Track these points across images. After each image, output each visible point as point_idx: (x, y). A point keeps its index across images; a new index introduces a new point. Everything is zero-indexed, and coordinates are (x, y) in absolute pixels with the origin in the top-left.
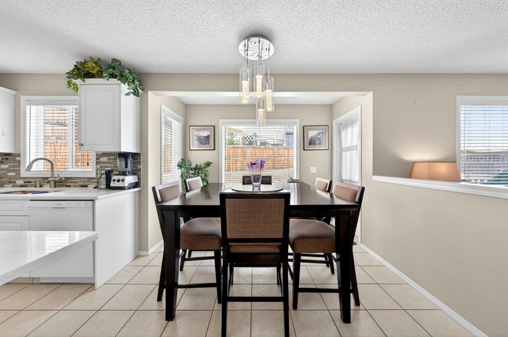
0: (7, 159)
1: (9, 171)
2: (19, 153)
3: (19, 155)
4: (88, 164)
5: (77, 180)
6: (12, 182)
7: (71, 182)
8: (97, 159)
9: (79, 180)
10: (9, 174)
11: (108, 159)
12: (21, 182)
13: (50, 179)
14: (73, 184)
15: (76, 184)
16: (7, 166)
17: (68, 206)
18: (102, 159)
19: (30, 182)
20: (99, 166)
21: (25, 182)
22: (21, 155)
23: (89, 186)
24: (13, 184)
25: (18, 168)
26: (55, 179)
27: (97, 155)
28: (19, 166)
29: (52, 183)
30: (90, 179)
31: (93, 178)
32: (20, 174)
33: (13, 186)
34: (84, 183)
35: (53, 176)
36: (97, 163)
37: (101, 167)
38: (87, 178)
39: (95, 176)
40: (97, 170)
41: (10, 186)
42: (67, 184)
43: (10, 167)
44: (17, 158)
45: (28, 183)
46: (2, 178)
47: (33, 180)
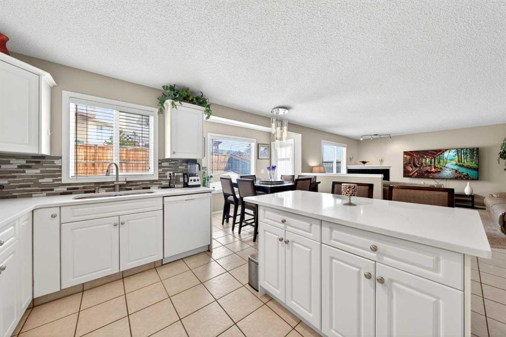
1: (43, 177)
2: (60, 156)
5: (138, 183)
6: (49, 191)
8: (159, 164)
9: (141, 183)
10: (40, 181)
11: (170, 164)
12: (62, 189)
13: (115, 183)
14: (134, 187)
15: (137, 187)
16: (38, 171)
18: (163, 164)
19: (78, 188)
20: (161, 170)
21: (68, 189)
22: (62, 157)
23: (151, 188)
25: (57, 173)
26: (122, 183)
27: (159, 160)
28: (60, 171)
29: (117, 187)
30: (152, 182)
31: (156, 181)
32: (61, 180)
33: (48, 195)
34: (146, 186)
35: (117, 180)
36: (160, 167)
37: (163, 171)
38: (150, 181)
39: (157, 179)
40: (159, 174)
41: (45, 194)
42: (128, 187)
43: (42, 172)
44: (57, 162)
45: (71, 190)
46: (29, 186)
47: (82, 186)
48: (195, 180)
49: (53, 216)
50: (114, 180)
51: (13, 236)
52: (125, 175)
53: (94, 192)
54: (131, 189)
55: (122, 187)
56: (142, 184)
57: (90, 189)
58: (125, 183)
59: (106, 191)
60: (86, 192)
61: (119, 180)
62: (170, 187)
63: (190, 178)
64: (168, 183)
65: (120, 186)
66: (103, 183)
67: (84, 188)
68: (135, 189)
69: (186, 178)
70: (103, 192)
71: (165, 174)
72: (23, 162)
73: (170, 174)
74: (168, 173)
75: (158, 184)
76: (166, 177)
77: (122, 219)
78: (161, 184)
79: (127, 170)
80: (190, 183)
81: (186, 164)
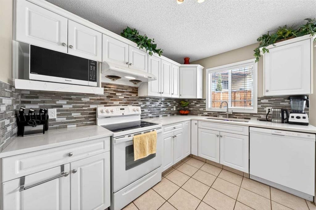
0: (199, 102)
3: (205, 99)
4: (250, 104)
6: (202, 113)
7: (236, 115)
8: (258, 101)
10: (200, 109)
11: (269, 101)
12: (206, 113)
13: (226, 113)
14: (239, 117)
17: (287, 135)
18: (262, 101)
19: (211, 114)
20: (260, 106)
21: (208, 114)
23: (251, 119)
24: (202, 114)
25: (204, 106)
26: (230, 113)
27: (258, 98)
28: (205, 105)
29: (227, 115)
30: (252, 115)
31: (255, 114)
32: (205, 109)
33: (202, 115)
34: (248, 117)
35: (228, 111)
36: (258, 104)
37: (262, 106)
38: (250, 114)
39: (257, 112)
40: (258, 109)
41: (201, 115)
42: (235, 116)
43: (200, 105)
44: (204, 101)
45: (210, 114)
46: (197, 111)
47: (213, 113)
48: (298, 118)
49: (196, 124)
50: (226, 111)
51: (181, 127)
52: (232, 108)
53: (217, 116)
54: (236, 118)
55: (230, 116)
56: (244, 115)
57: (216, 115)
58: (232, 113)
59: (223, 117)
60: (214, 116)
61: (229, 111)
62: (267, 120)
63: (291, 115)
64: (265, 117)
65: (230, 115)
66: (221, 112)
67: (213, 114)
68: (239, 118)
69: (285, 115)
70: (221, 117)
71: (264, 109)
72: (196, 102)
73: (269, 109)
74: (267, 108)
75: (257, 117)
76: (265, 111)
77: (222, 134)
78: (260, 117)
79: (235, 105)
80: (290, 120)
81: (289, 101)
